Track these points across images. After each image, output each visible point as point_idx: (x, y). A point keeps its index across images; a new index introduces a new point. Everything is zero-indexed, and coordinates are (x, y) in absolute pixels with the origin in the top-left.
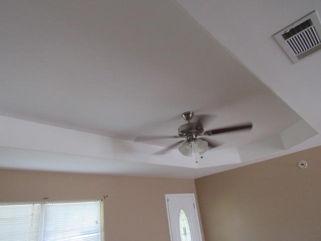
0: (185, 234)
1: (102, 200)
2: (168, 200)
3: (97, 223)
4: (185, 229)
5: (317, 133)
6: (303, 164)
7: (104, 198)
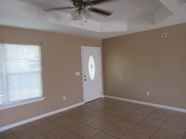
0: (92, 67)
1: (40, 45)
2: (83, 49)
3: (37, 57)
4: (92, 65)
5: (173, 14)
6: (164, 35)
7: (41, 44)
